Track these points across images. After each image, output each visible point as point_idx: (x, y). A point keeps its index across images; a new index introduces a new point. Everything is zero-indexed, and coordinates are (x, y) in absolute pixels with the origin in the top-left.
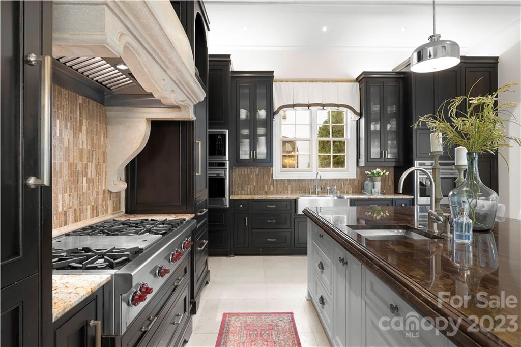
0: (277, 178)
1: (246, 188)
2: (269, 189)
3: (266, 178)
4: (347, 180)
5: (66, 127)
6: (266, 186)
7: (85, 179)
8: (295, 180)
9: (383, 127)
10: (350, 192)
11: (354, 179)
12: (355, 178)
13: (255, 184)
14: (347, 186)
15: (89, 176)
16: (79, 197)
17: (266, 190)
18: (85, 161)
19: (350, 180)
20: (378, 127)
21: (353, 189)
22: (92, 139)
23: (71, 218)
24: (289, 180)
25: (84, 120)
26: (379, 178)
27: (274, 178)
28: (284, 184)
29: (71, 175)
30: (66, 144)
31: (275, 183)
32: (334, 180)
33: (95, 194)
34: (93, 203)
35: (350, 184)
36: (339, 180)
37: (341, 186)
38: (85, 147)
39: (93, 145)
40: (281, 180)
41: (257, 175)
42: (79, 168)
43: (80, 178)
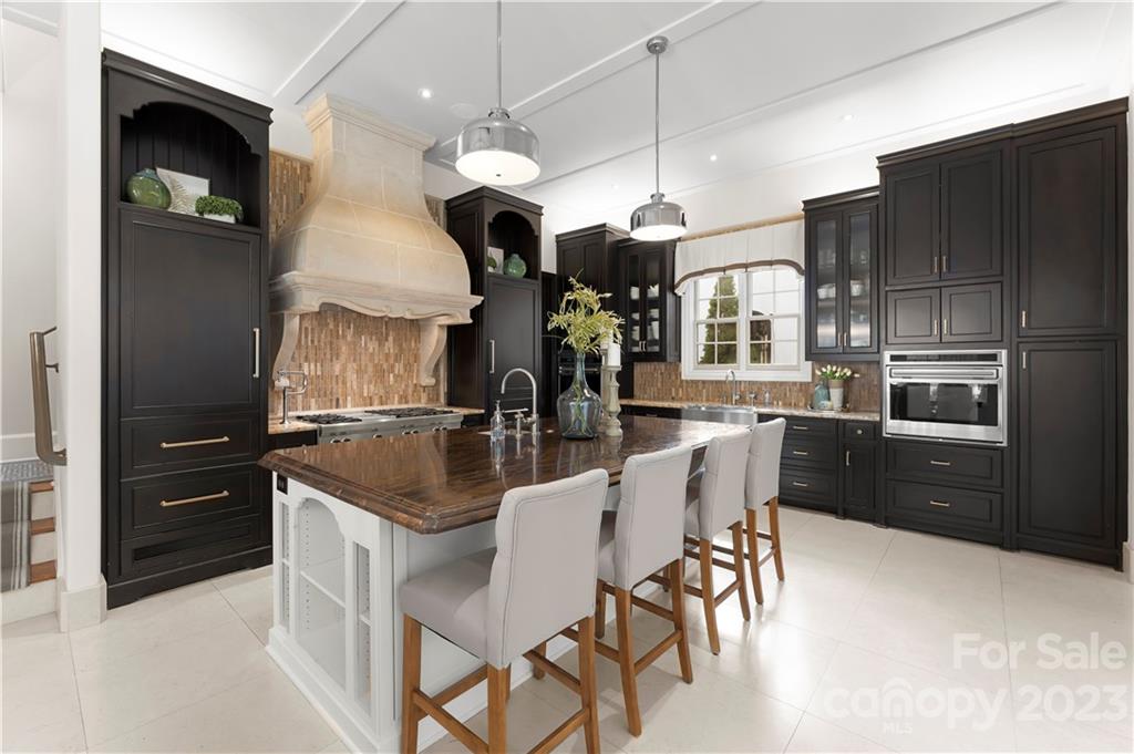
0: (689, 378)
1: (648, 391)
2: (677, 394)
3: (673, 377)
4: (795, 383)
5: (371, 339)
6: (673, 390)
7: (391, 375)
8: (712, 382)
9: (844, 291)
10: (801, 404)
11: (809, 383)
12: (810, 380)
13: (659, 385)
14: (795, 394)
15: (396, 372)
16: (385, 387)
17: (674, 394)
18: (392, 361)
19: (801, 384)
20: (832, 292)
21: (806, 399)
22: (401, 346)
23: (376, 401)
24: (704, 382)
25: (391, 333)
26: (834, 382)
27: (683, 378)
28: (697, 387)
29: (377, 371)
30: (371, 350)
31: (684, 384)
32: (773, 384)
33: (403, 386)
34: (401, 393)
35: (801, 390)
36: (782, 383)
37: (785, 394)
38: (392, 351)
39: (401, 349)
40: (692, 381)
41: (662, 374)
42: (385, 366)
43: (386, 374)
